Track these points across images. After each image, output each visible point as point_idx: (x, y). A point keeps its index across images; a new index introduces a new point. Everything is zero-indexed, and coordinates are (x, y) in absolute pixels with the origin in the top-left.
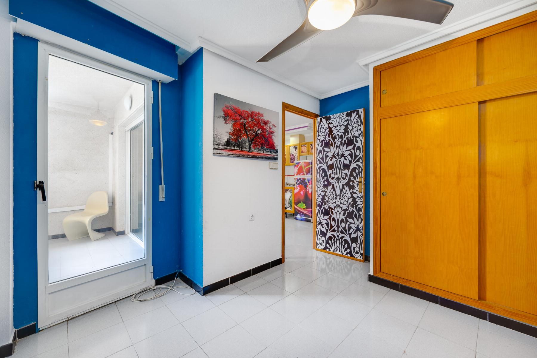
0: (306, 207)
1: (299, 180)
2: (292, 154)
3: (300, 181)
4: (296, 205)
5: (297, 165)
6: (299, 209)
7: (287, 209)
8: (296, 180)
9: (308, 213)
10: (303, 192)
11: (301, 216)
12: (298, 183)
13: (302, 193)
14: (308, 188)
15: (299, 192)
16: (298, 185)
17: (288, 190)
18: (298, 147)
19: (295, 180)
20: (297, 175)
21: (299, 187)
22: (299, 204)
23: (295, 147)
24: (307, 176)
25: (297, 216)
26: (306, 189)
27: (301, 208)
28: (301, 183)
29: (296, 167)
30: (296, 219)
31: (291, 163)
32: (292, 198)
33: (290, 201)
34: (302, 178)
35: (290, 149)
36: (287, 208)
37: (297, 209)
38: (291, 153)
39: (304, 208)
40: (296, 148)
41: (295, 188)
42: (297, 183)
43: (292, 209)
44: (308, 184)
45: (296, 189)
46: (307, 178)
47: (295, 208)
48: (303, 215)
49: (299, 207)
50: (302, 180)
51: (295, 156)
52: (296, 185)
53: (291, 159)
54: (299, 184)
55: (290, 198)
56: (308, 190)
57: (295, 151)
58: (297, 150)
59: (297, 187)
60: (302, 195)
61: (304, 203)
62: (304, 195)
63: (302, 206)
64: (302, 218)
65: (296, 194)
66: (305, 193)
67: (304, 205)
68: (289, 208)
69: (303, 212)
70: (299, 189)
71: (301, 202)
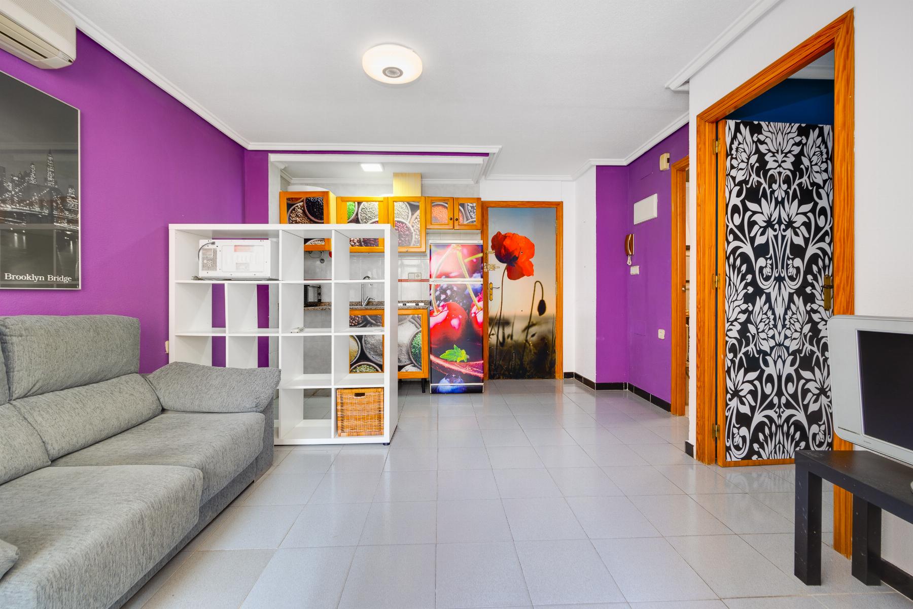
0: (468, 357)
1: (446, 289)
2: (403, 223)
3: (448, 292)
4: (437, 356)
5: (437, 250)
6: (446, 365)
7: (406, 370)
8: (436, 291)
9: (475, 371)
10: (460, 319)
11: (451, 382)
12: (443, 297)
13: (455, 322)
14: (473, 311)
15: (447, 320)
16: (442, 303)
17: (405, 319)
18: (421, 205)
19: (432, 291)
20: (438, 277)
21: (446, 309)
22: (448, 352)
23: (410, 204)
24: (473, 279)
25: (438, 383)
26: (469, 314)
27: (452, 362)
28: (451, 297)
30: (436, 391)
32: (419, 338)
33: (414, 347)
34: (454, 285)
35: (395, 208)
36: (404, 366)
37: (437, 364)
38: (396, 219)
39: (463, 361)
40: (414, 207)
41: (431, 312)
42: (438, 298)
43: (419, 367)
44: (475, 299)
45: (435, 314)
46: (472, 285)
47: (432, 363)
48: (459, 380)
49: (446, 361)
50: (455, 289)
51: (412, 229)
52: (435, 304)
54: (445, 300)
55: (413, 340)
56: (473, 315)
57: (412, 214)
58: (418, 212)
59: (440, 308)
60: (457, 327)
61: (461, 349)
62: (461, 327)
63: (458, 357)
64: (455, 387)
65: (436, 325)
66: (463, 322)
67: (463, 352)
68: (410, 365)
69: (460, 372)
70: (447, 314)
71: (455, 346)
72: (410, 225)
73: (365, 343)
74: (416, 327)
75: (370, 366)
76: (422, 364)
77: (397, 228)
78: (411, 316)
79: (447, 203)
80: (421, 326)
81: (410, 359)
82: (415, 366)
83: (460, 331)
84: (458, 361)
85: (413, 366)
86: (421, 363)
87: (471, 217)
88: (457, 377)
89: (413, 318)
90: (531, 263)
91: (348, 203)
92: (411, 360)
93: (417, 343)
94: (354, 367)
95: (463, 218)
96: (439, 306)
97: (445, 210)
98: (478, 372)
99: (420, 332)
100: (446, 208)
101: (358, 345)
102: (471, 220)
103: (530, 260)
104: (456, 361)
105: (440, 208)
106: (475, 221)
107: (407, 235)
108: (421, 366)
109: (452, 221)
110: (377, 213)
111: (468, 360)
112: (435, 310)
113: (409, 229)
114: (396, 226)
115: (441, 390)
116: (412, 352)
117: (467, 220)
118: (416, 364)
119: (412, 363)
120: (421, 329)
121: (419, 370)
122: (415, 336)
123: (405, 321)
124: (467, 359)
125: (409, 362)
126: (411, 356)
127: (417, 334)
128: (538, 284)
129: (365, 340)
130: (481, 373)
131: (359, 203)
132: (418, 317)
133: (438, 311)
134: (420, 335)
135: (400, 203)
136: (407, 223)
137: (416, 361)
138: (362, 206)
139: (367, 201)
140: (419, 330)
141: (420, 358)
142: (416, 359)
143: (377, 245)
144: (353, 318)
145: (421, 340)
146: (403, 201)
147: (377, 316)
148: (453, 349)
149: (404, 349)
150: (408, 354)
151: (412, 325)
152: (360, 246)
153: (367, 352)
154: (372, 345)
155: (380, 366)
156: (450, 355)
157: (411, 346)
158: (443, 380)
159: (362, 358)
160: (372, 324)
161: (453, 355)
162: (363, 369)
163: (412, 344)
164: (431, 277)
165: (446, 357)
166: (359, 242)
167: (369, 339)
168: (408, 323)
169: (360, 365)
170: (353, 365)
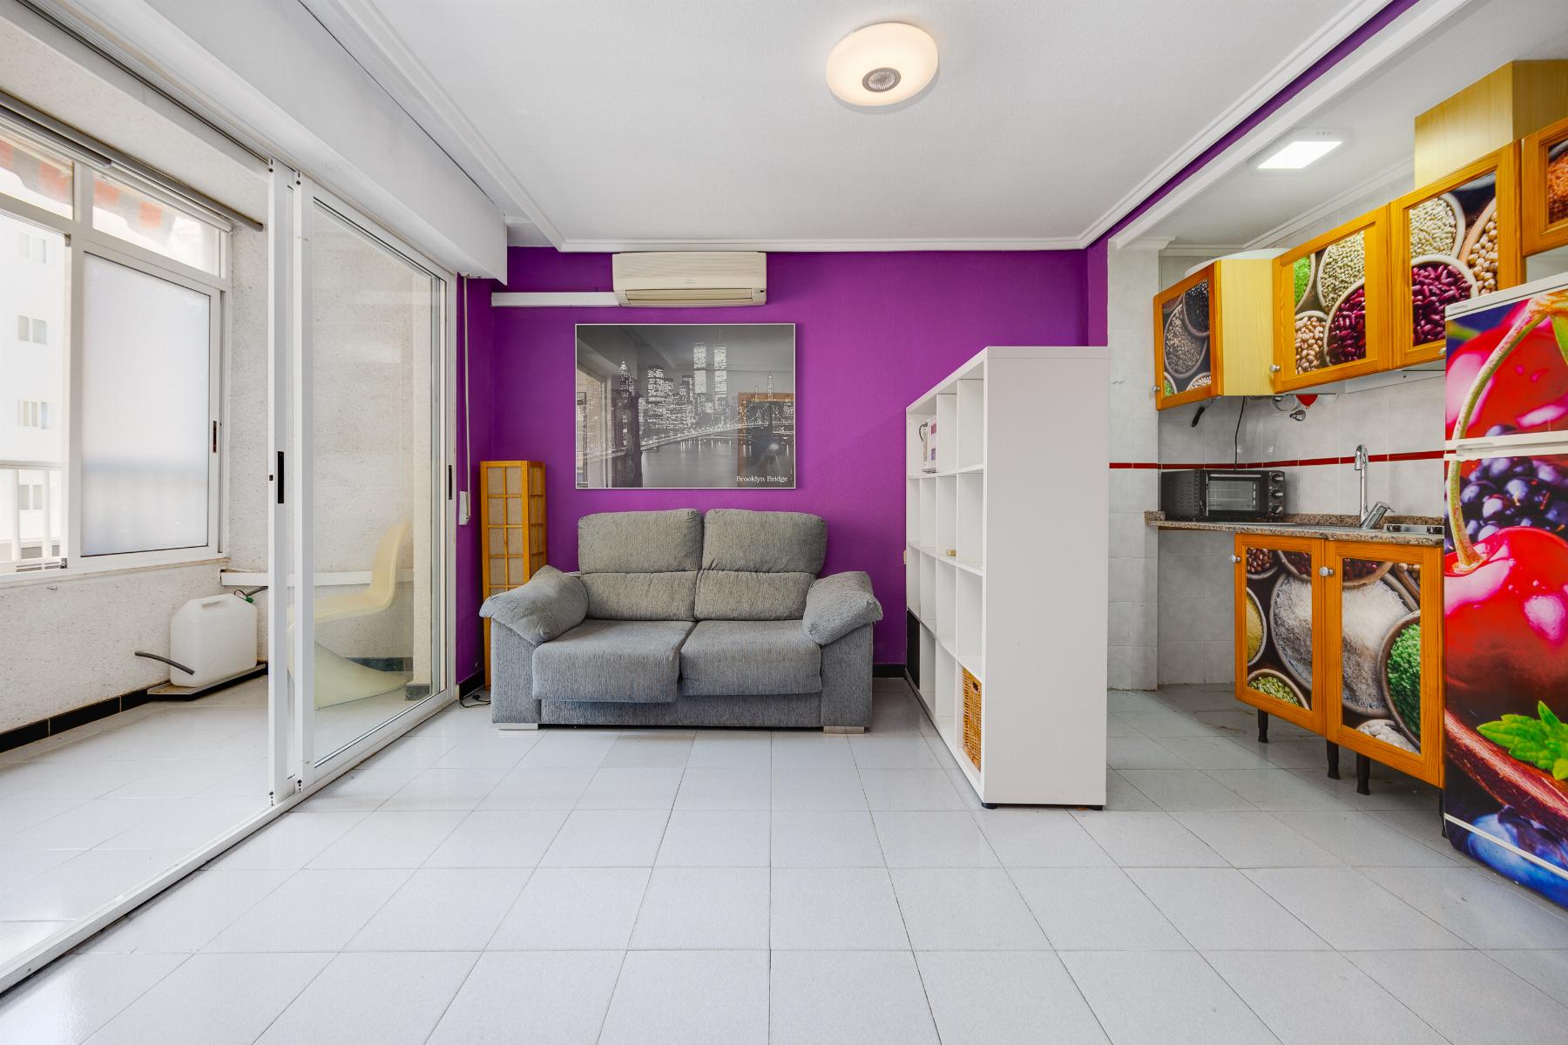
1: (1507, 475)
2: (1437, 265)
3: (1516, 489)
4: (1471, 724)
5: (1471, 334)
6: (1505, 770)
7: (1365, 729)
8: (1464, 483)
11: (1522, 841)
12: (1491, 506)
13: (1543, 610)
15: (1511, 595)
16: (1488, 531)
17: (1371, 572)
18: (1503, 180)
19: (1450, 486)
20: (1476, 430)
21: (1503, 551)
22: (1509, 721)
23: (1461, 195)
25: (1471, 821)
27: (1530, 767)
28: (1528, 508)
29: (1461, 362)
30: (1462, 844)
31: (1417, 342)
32: (1414, 640)
33: (1396, 667)
34: (1544, 459)
35: (1414, 225)
36: (1365, 718)
37: (1469, 753)
38: (1416, 262)
40: (1475, 201)
41: (1449, 559)
42: (1471, 510)
43: (1414, 737)
45: (1461, 566)
47: (1449, 741)
49: (1502, 751)
50: (1545, 474)
51: (1468, 274)
52: (1461, 531)
53: (1423, 312)
54: (1498, 518)
55: (1392, 641)
57: (1469, 225)
58: (1490, 210)
59: (1480, 549)
60: (1553, 633)
63: (1558, 754)
65: (1465, 607)
68: (1383, 722)
69: (1565, 821)
70: (1505, 572)
71: (1542, 707)
72: (1459, 265)
73: (1276, 623)
74: (1405, 603)
75: (1286, 684)
76: (1422, 733)
77: (1418, 287)
78: (1389, 565)
80: (1418, 602)
81: (1383, 700)
82: (1397, 729)
84: (1559, 775)
85: (1390, 726)
86: (1418, 728)
89: (1394, 572)
92: (1386, 706)
93: (1404, 655)
94: (1253, 674)
96: (1474, 539)
99: (1416, 621)
101: (1262, 624)
104: (1548, 772)
107: (1451, 300)
108: (1418, 737)
110: (1361, 264)
112: (1460, 554)
113: (1458, 279)
114: (1414, 284)
115: (1480, 848)
116: (1389, 682)
118: (1402, 725)
119: (1389, 716)
120: (1417, 613)
121: (1409, 748)
122: (1398, 633)
123: (1372, 578)
125: (1380, 711)
126: (1387, 694)
127: (1406, 625)
129: (1275, 615)
131: (1321, 253)
132: (1411, 572)
133: (1472, 557)
134: (1414, 632)
135: (1431, 202)
136: (1450, 259)
137: (1402, 714)
138: (1326, 258)
139: (1337, 241)
140: (1410, 616)
141: (1415, 708)
142: (1404, 710)
143: (1362, 355)
144: (1253, 555)
145: (1420, 649)
146: (1437, 195)
147: (1300, 554)
148: (1536, 716)
149: (1367, 666)
150: (1378, 682)
151: (1391, 595)
152: (1323, 365)
153: (1279, 645)
154: (1290, 630)
155: (1307, 693)
156: (1524, 734)
157: (1387, 658)
158: (1493, 820)
159: (1270, 658)
160: (1289, 574)
161: (1540, 739)
162: (1271, 689)
163: (1389, 656)
164: (1449, 436)
165: (1499, 738)
166: (1320, 355)
167: (1283, 614)
168: (1380, 588)
169: (1265, 676)
170: (1251, 669)
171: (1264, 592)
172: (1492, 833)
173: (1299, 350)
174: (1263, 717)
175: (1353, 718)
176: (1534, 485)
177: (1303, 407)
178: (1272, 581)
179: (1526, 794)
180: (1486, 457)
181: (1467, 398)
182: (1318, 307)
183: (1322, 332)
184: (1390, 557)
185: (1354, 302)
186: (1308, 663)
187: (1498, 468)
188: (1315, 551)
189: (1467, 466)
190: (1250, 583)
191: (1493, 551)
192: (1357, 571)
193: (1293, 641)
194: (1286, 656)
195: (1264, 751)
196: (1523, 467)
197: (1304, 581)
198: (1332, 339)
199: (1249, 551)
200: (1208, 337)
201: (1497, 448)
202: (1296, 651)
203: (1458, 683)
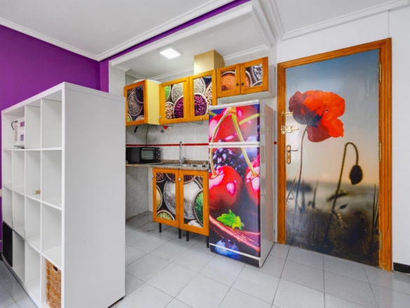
0: (243, 225)
1: (223, 153)
2: (199, 96)
3: (224, 156)
4: (215, 218)
5: (215, 115)
6: (223, 228)
7: (190, 224)
8: (213, 154)
9: (250, 242)
10: (235, 184)
11: (227, 246)
12: (219, 160)
13: (230, 187)
14: (248, 176)
15: (222, 184)
16: (219, 167)
17: (191, 179)
18: (213, 77)
19: (210, 155)
20: (216, 140)
21: (222, 172)
22: (224, 216)
23: (205, 79)
24: (247, 142)
25: (216, 243)
26: (244, 179)
27: (228, 227)
28: (227, 161)
30: (213, 250)
32: (201, 197)
33: (197, 205)
34: (230, 149)
35: (195, 84)
36: (190, 220)
37: (215, 226)
38: (195, 94)
39: (237, 228)
40: (208, 81)
41: (211, 174)
42: (215, 161)
43: (201, 223)
44: (250, 165)
45: (213, 176)
46: (247, 148)
47: (210, 223)
48: (234, 247)
49: (222, 224)
50: (230, 152)
51: (206, 100)
52: (213, 167)
53: (196, 107)
54: (221, 164)
55: (196, 198)
56: (248, 181)
57: (207, 87)
58: (211, 85)
59: (217, 171)
60: (232, 192)
61: (237, 215)
62: (236, 192)
63: (233, 222)
64: (230, 253)
65: (214, 186)
66: (238, 187)
67: (238, 218)
68: (194, 221)
69: (235, 239)
70: (223, 177)
71: (230, 211)
72: (204, 97)
73: (165, 195)
74: (199, 187)
75: (168, 214)
77: (195, 101)
78: (195, 176)
79: (234, 71)
80: (202, 186)
81: (194, 215)
82: (198, 222)
83: (235, 196)
84: (233, 227)
85: (196, 222)
86: (203, 220)
87: (257, 79)
88: (232, 243)
89: (197, 178)
90: (339, 121)
91: (166, 88)
93: (199, 201)
95: (250, 82)
96: (216, 169)
97: (232, 78)
98: (254, 244)
99: (202, 192)
100: (234, 75)
101: (161, 197)
102: (257, 82)
103: (339, 118)
104: (231, 227)
105: (229, 76)
106: (261, 83)
107: (203, 105)
108: (203, 223)
109: (239, 87)
110: (182, 91)
111: (243, 229)
112: (213, 173)
113: (204, 101)
115: (218, 251)
116: (196, 209)
117: (254, 82)
119: (196, 219)
121: (200, 227)
122: (198, 195)
124: (242, 227)
125: (193, 218)
126: (195, 213)
127: (200, 193)
128: (350, 147)
129: (165, 193)
130: (256, 245)
131: (172, 86)
132: (201, 178)
133: (215, 174)
134: (201, 195)
135: (198, 79)
136: (202, 95)
137: (199, 218)
138: (173, 88)
139: (176, 83)
140: (201, 190)
141: (202, 215)
142: (199, 216)
143: (183, 117)
144: (158, 175)
145: (203, 199)
146: (199, 78)
147: (172, 174)
148: (228, 213)
149: (190, 205)
150: (193, 210)
151: (196, 185)
152: (173, 118)
153: (166, 202)
154: (170, 197)
155: (174, 216)
156: (226, 218)
157: (195, 203)
158: (220, 242)
159: (164, 207)
160: (169, 181)
161: (229, 219)
162: (164, 216)
163: (195, 202)
164: (210, 141)
165: (222, 220)
166: (172, 115)
167: (168, 193)
168: (193, 183)
169: (162, 212)
170: (158, 211)
171: (161, 186)
172: (220, 246)
173: (167, 113)
174: (160, 225)
175: (187, 221)
176: (228, 156)
177: (164, 129)
178: (164, 183)
179: (227, 233)
180: (218, 147)
181: (214, 132)
182: (172, 101)
183: (173, 108)
184: (196, 174)
185: (181, 101)
186: (174, 207)
187: (221, 150)
188: (176, 173)
189: (214, 150)
190: (157, 184)
191: (220, 172)
192: (187, 178)
193: (170, 201)
194: (168, 206)
195: (160, 235)
196: (225, 150)
197: (173, 182)
198: (175, 111)
199: (157, 174)
200: (143, 104)
201: (220, 145)
202: (171, 203)
203: (213, 208)
